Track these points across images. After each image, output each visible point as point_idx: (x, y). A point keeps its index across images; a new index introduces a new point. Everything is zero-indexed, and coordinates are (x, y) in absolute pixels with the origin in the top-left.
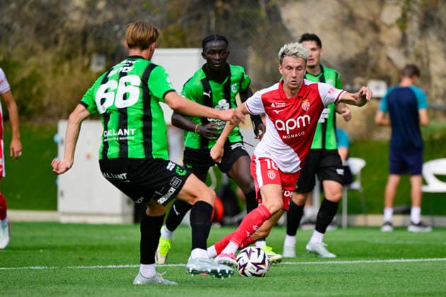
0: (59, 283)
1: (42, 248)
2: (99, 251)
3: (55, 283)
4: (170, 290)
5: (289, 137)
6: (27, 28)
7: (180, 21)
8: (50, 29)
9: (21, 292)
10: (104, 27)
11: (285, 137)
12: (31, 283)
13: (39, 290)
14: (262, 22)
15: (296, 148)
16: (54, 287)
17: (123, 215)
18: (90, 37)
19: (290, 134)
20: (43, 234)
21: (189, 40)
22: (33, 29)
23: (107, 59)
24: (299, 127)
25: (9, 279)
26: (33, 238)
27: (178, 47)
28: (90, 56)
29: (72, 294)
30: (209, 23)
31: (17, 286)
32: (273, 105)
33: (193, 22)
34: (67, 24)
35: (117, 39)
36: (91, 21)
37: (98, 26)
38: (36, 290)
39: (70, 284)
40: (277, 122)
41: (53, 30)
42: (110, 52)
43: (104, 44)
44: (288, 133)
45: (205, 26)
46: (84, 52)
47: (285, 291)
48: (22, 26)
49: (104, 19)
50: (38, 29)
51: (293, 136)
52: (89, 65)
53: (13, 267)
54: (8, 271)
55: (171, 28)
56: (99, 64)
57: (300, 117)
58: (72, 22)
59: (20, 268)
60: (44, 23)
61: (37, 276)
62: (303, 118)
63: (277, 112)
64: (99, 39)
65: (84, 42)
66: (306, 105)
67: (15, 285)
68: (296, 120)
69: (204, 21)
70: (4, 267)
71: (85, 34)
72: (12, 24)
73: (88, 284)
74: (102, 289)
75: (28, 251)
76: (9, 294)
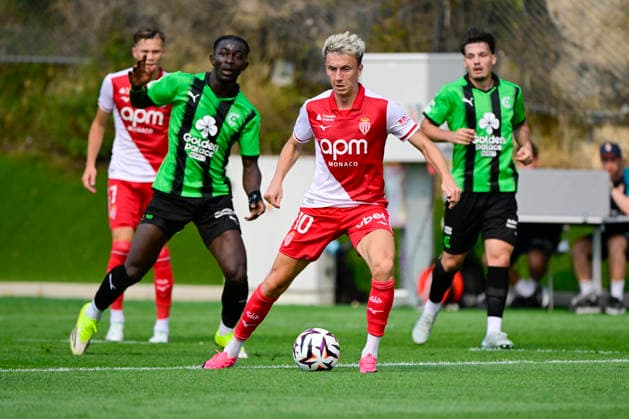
0: (226, 390)
1: (202, 339)
2: (285, 344)
3: (221, 390)
4: (386, 400)
5: (336, 165)
6: (180, 23)
7: (400, 13)
8: (213, 23)
9: (172, 403)
10: (291, 21)
11: (331, 164)
12: (186, 389)
13: (197, 401)
14: (519, 14)
15: (344, 182)
16: (218, 396)
17: (320, 291)
18: (272, 36)
19: (337, 161)
20: (203, 318)
21: (413, 40)
22: (189, 25)
23: (297, 69)
24: (350, 153)
25: (155, 383)
26: (190, 325)
27: (397, 51)
28: (272, 63)
29: (245, 405)
30: (442, 17)
31: (165, 395)
32: (319, 118)
33: (419, 15)
34: (239, 17)
35: (311, 39)
36: (273, 13)
37: (282, 20)
38: (193, 400)
39: (243, 390)
40: (322, 141)
41: (218, 25)
42: (301, 57)
43: (292, 45)
44: (335, 159)
45: (436, 21)
46: (263, 56)
47: (552, 402)
48: (174, 19)
49: (292, 10)
50: (197, 24)
51: (341, 164)
52: (269, 76)
53: (160, 366)
54: (154, 372)
55: (388, 23)
56: (284, 74)
57: (354, 141)
58: (245, 13)
59: (170, 368)
60: (204, 16)
61: (195, 380)
62: (358, 143)
63: (324, 128)
64: (284, 38)
65: (263, 43)
66: (365, 125)
67: (163, 393)
68: (348, 142)
69: (434, 14)
70: (148, 366)
71: (264, 31)
72: (158, 16)
73: (269, 392)
74: (290, 398)
75: (182, 344)
76: (155, 405)
